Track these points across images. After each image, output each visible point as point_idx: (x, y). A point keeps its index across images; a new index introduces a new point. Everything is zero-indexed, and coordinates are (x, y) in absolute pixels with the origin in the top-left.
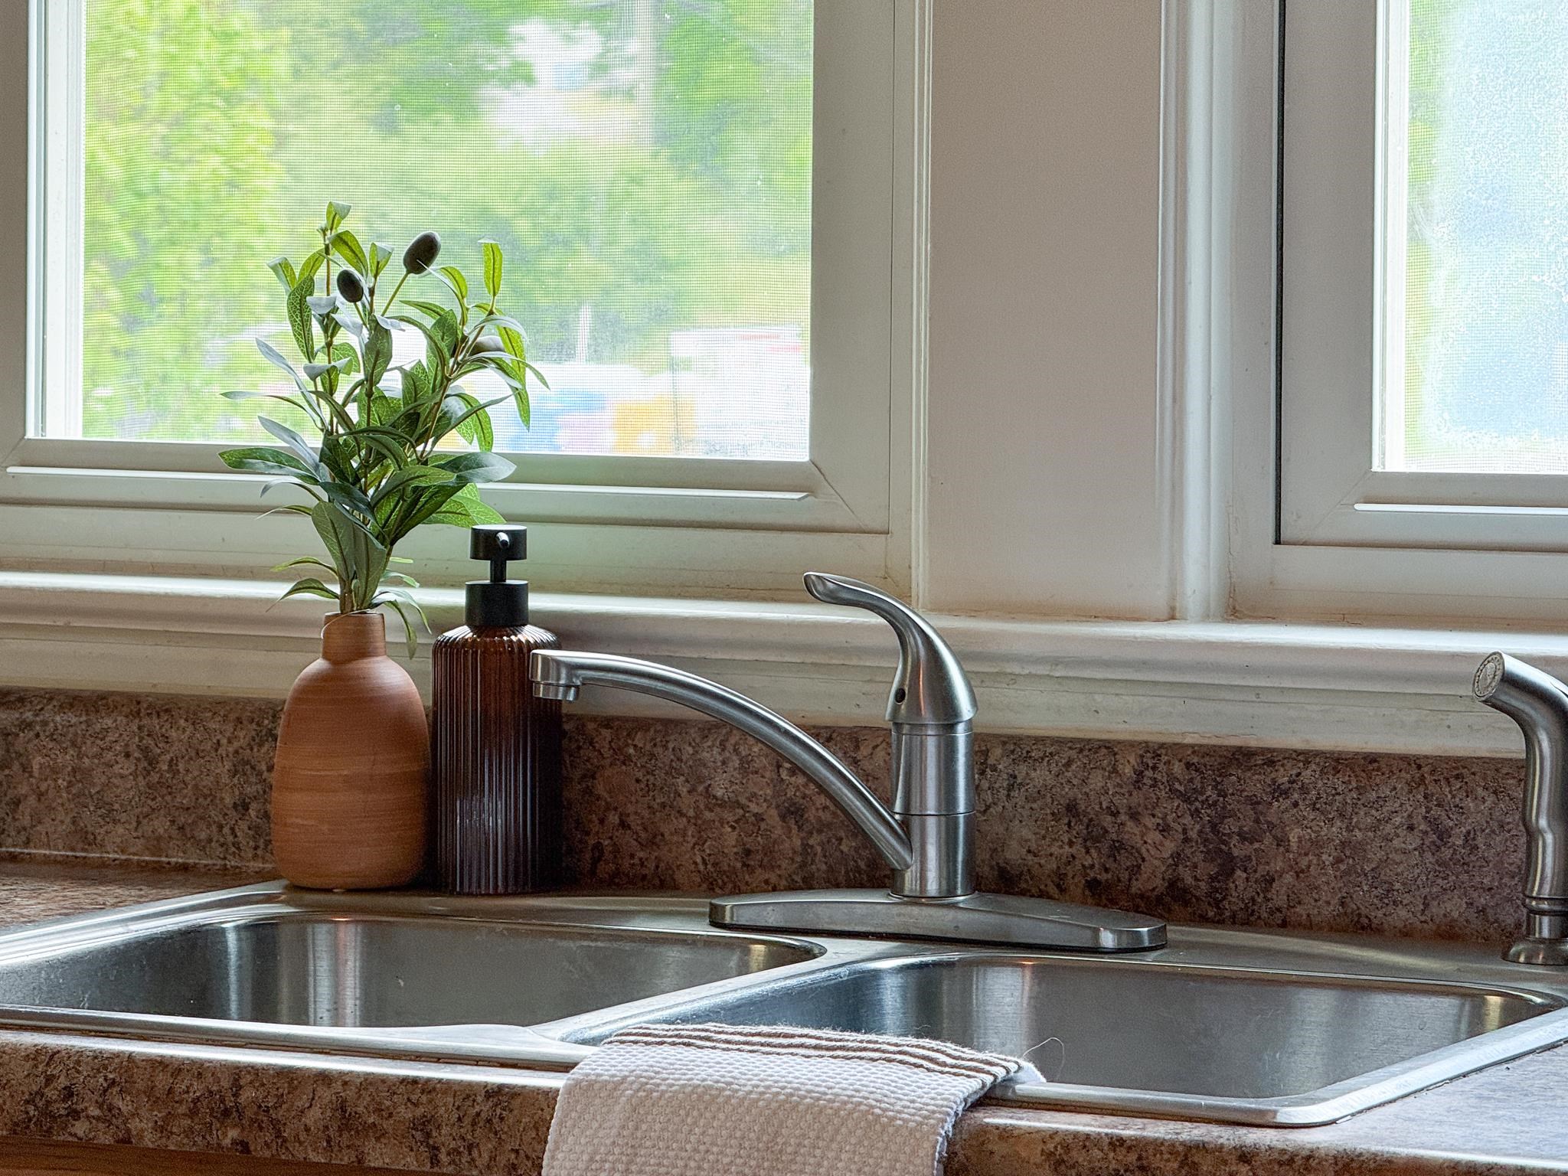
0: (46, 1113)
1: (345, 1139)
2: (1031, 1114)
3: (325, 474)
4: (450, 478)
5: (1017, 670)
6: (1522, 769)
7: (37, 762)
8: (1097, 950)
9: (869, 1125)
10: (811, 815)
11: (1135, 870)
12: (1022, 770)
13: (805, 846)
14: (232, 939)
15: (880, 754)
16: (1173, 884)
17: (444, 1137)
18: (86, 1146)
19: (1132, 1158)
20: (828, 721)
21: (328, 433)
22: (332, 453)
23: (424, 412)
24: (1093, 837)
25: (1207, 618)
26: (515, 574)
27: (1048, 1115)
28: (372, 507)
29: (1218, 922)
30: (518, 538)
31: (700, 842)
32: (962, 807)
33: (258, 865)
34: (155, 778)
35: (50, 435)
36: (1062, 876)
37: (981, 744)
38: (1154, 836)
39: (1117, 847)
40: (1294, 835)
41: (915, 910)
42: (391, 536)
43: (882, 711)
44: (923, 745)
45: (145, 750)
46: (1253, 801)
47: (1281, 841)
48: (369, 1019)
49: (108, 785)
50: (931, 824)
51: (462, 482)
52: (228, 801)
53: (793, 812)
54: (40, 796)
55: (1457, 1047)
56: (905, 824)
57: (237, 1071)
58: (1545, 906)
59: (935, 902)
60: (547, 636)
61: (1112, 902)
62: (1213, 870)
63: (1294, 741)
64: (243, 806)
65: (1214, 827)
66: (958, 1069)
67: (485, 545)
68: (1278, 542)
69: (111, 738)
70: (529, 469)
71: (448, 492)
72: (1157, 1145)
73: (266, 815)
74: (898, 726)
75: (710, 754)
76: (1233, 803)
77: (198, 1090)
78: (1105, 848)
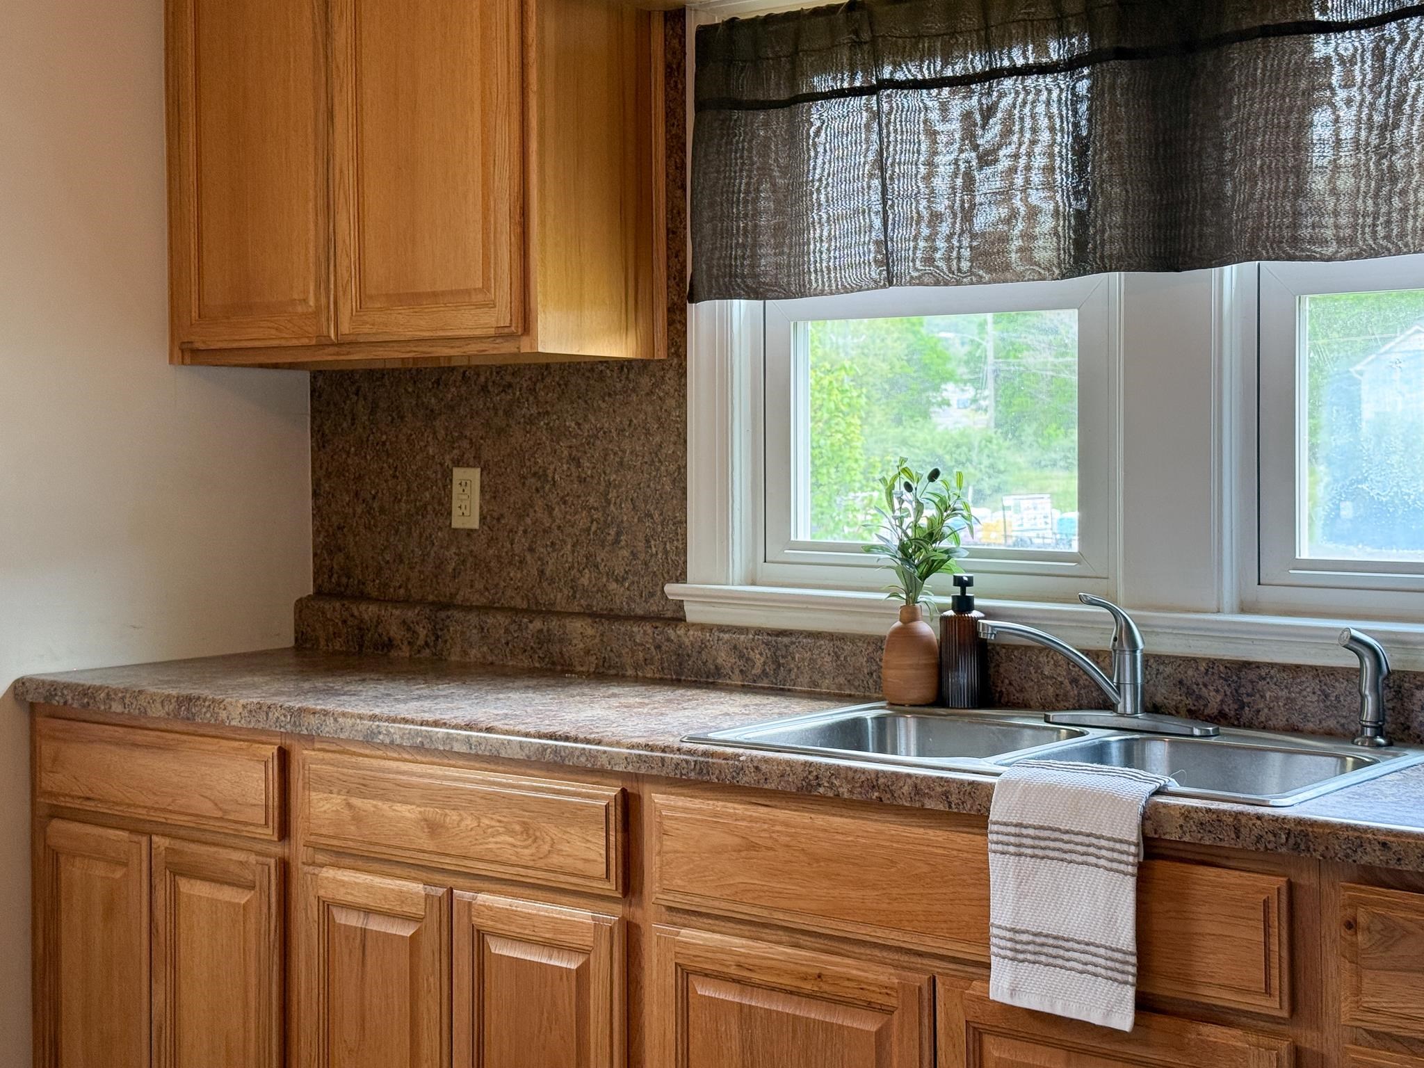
0: (809, 784)
1: (917, 798)
2: (1174, 798)
3: (900, 555)
4: (945, 557)
5: (1159, 630)
6: (1359, 672)
7: (797, 656)
8: (1192, 736)
9: (1114, 800)
10: (1081, 682)
11: (1205, 706)
12: (1161, 668)
13: (1079, 694)
14: (869, 722)
15: (1107, 660)
16: (1220, 712)
17: (953, 798)
18: (823, 797)
19: (1215, 816)
20: (1088, 648)
21: (901, 540)
22: (903, 548)
23: (935, 532)
24: (1190, 693)
25: (1232, 612)
26: (969, 592)
27: (1181, 799)
28: (917, 567)
29: (1239, 726)
30: (971, 579)
31: (1039, 691)
32: (1139, 681)
33: (876, 695)
34: (839, 663)
35: (799, 539)
36: (1177, 708)
37: (1147, 658)
38: (1213, 693)
39: (1199, 697)
40: (1268, 694)
41: (1123, 719)
42: (924, 577)
43: (1108, 645)
44: (1124, 659)
45: (836, 653)
46: (1252, 682)
47: (1263, 697)
48: (919, 755)
49: (822, 665)
50: (1128, 687)
51: (949, 558)
52: (866, 672)
53: (1074, 681)
54: (798, 668)
55: (1338, 778)
56: (1118, 687)
57: (877, 772)
58: (1368, 724)
59: (1129, 716)
60: (982, 615)
61: (1197, 718)
62: (1236, 707)
63: (1268, 660)
64: (871, 674)
65: (1236, 691)
66: (1146, 781)
67: (959, 582)
68: (1259, 584)
69: (824, 647)
70: (975, 553)
71: (944, 561)
72: (1224, 812)
73: (879, 677)
74: (1115, 651)
75: (1043, 659)
76: (1243, 681)
77: (863, 778)
78: (1194, 697)
